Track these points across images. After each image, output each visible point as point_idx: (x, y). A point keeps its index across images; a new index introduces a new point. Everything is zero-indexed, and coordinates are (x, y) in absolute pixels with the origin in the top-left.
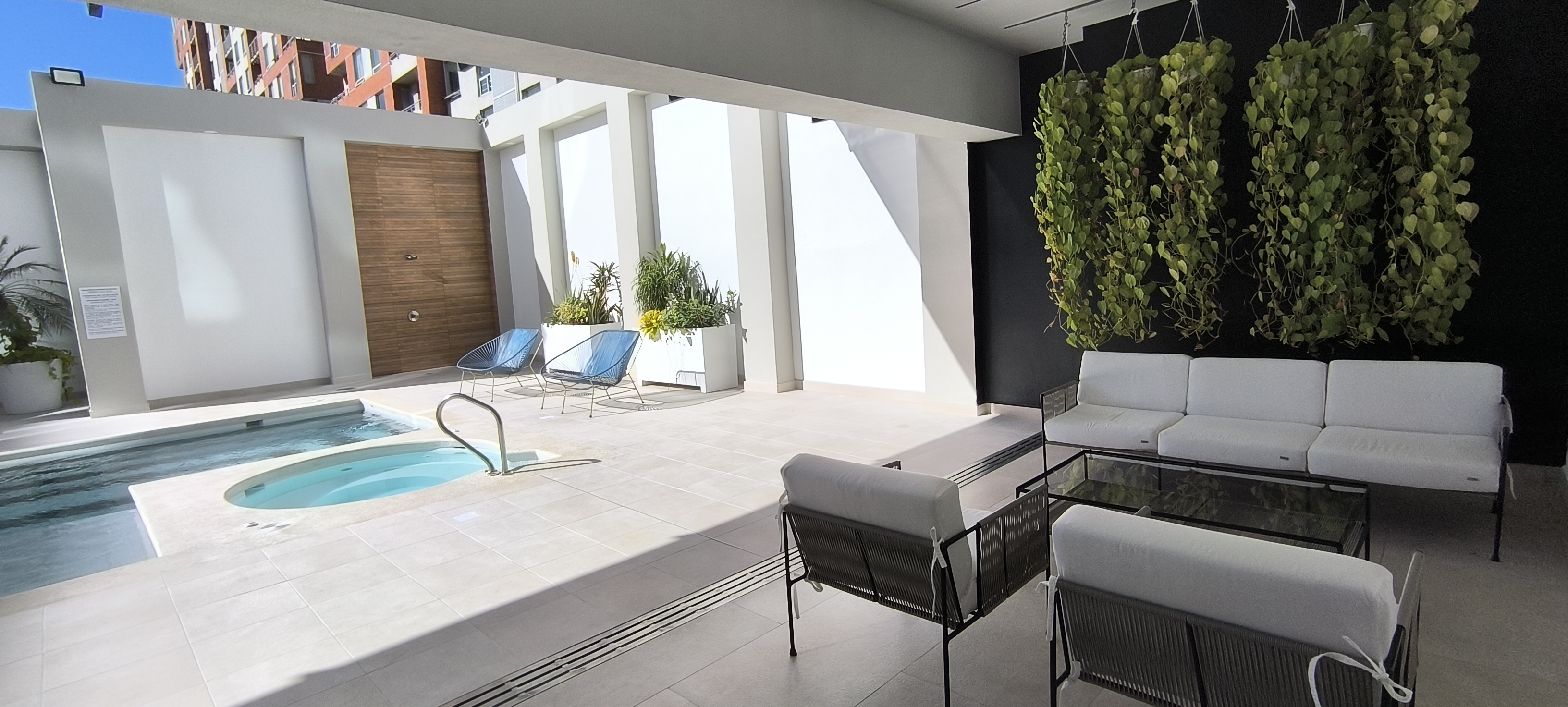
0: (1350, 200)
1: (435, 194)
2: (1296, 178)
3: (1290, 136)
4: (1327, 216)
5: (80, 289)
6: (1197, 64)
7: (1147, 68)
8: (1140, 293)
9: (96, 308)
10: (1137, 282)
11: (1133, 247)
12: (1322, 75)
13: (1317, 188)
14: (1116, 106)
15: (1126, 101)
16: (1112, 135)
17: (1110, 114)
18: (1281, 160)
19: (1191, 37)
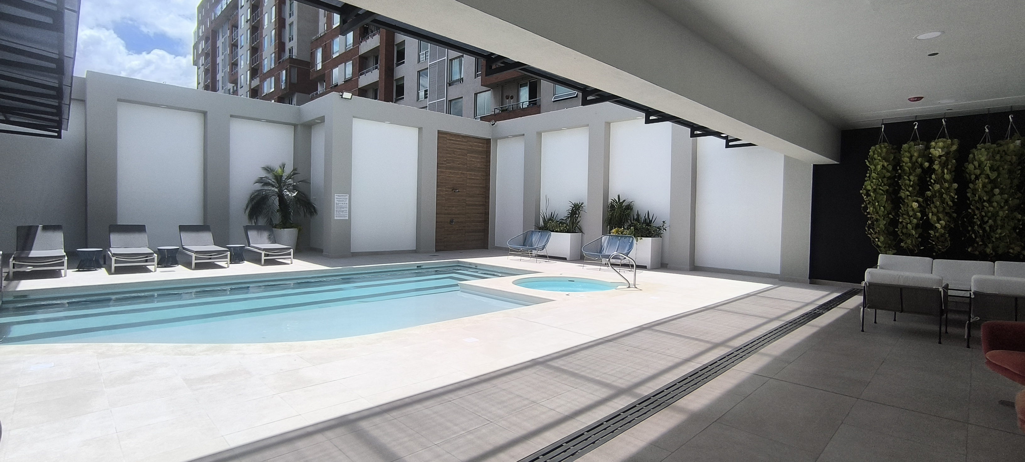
0: (1011, 203)
1: (468, 159)
2: (991, 194)
3: (988, 177)
4: (1002, 207)
5: (336, 194)
6: (948, 147)
7: (920, 145)
8: (914, 232)
9: (339, 204)
10: (912, 228)
11: (911, 213)
12: (1001, 157)
13: (998, 198)
14: (906, 159)
15: (911, 157)
16: (904, 170)
17: (904, 162)
18: (984, 186)
19: (943, 136)
